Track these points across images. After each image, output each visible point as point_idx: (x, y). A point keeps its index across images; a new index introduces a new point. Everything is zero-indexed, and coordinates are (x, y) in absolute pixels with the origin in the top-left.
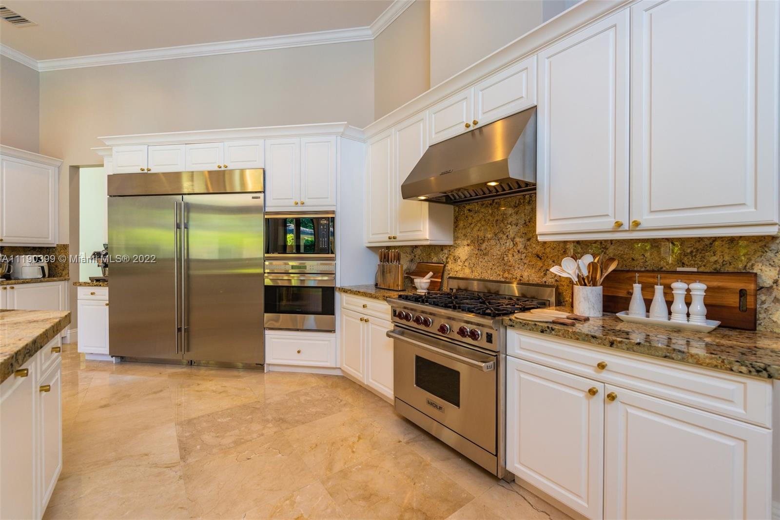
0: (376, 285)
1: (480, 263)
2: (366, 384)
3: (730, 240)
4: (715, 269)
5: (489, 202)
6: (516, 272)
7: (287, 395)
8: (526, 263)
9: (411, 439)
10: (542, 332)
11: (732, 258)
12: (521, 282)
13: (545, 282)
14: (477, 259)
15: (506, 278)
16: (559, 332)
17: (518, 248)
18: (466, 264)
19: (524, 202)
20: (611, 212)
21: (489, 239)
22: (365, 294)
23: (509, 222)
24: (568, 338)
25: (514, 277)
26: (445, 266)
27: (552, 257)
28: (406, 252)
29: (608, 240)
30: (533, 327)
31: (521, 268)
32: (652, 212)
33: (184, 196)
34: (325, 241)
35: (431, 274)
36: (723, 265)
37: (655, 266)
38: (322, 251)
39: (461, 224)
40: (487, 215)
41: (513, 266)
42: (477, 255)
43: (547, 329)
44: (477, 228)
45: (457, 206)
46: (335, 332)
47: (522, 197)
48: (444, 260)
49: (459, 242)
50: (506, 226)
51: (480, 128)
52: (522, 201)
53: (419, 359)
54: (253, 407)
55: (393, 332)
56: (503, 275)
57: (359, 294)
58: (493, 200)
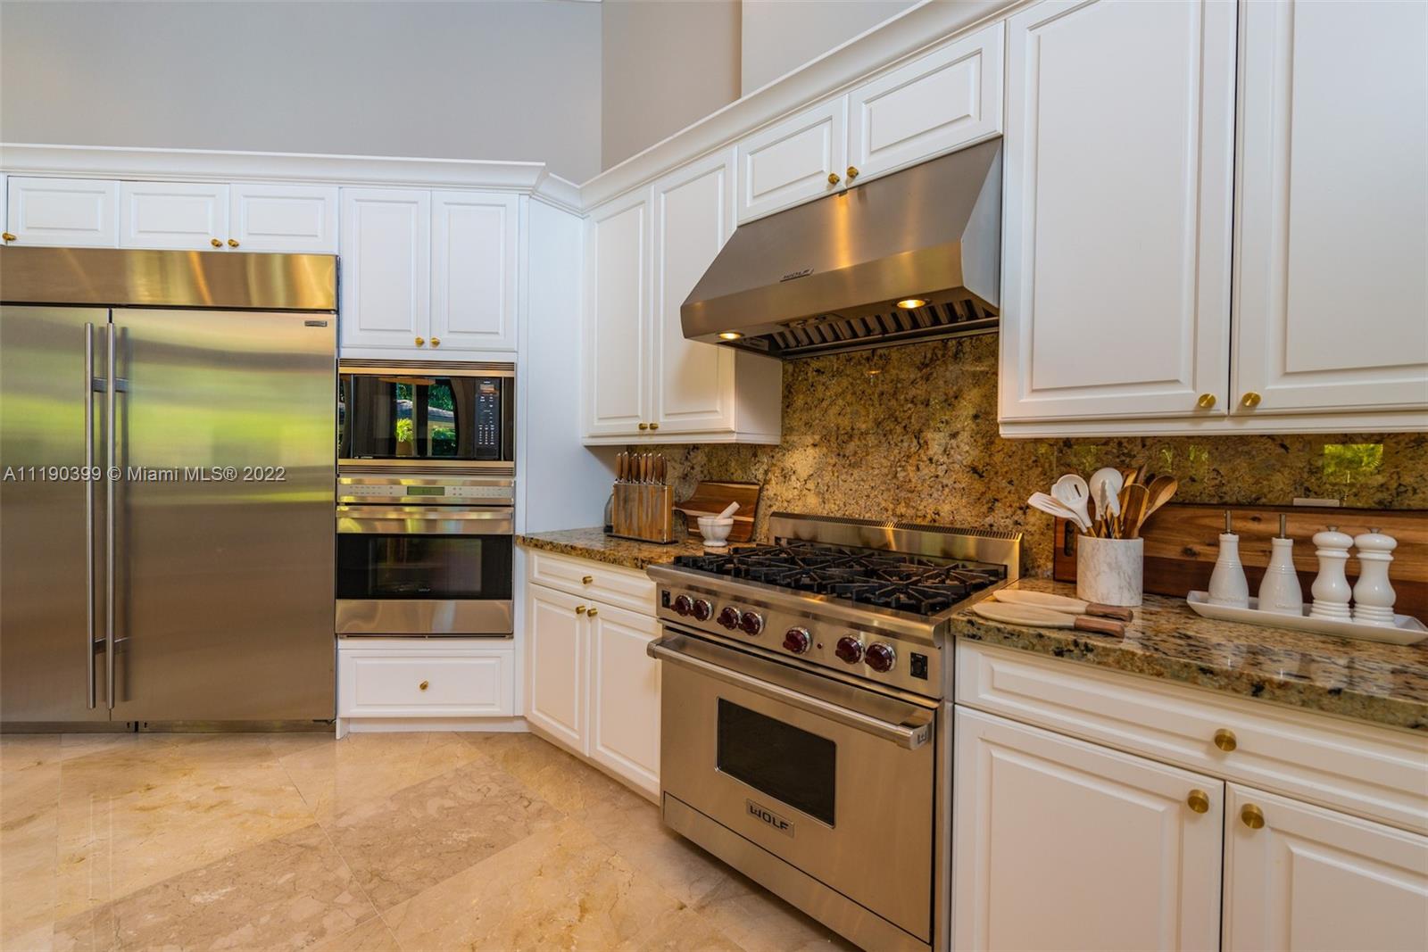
0: (608, 529)
1: (841, 482)
2: (588, 755)
3: (1414, 441)
4: (1380, 502)
5: (865, 354)
6: (924, 503)
7: (391, 799)
8: (947, 486)
9: (707, 896)
10: (1059, 653)
11: (1419, 479)
12: (937, 524)
13: (991, 526)
14: (836, 474)
15: (902, 516)
16: (1108, 655)
17: (930, 453)
18: (811, 485)
19: (943, 356)
20: (1184, 374)
21: (862, 433)
22: (588, 554)
23: (910, 396)
24: (1133, 671)
25: (919, 513)
26: (761, 490)
27: (1006, 472)
28: (673, 459)
29: (1135, 438)
30: (1035, 641)
31: (935, 495)
32: (1287, 374)
33: (113, 310)
34: (489, 431)
35: (735, 506)
36: (1398, 494)
37: (1243, 493)
38: (483, 454)
39: (799, 401)
40: (858, 382)
41: (918, 491)
42: (834, 465)
43: (1072, 648)
44: (835, 410)
45: (791, 362)
46: (512, 638)
47: (940, 345)
48: (760, 477)
49: (794, 438)
50: (902, 406)
51: (860, 186)
52: (940, 353)
53: (726, 708)
54: (301, 846)
55: (662, 643)
56: (893, 510)
57: (573, 553)
58: (874, 351)
